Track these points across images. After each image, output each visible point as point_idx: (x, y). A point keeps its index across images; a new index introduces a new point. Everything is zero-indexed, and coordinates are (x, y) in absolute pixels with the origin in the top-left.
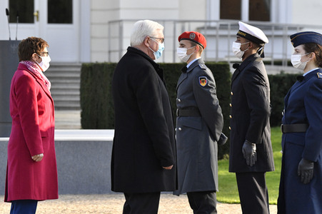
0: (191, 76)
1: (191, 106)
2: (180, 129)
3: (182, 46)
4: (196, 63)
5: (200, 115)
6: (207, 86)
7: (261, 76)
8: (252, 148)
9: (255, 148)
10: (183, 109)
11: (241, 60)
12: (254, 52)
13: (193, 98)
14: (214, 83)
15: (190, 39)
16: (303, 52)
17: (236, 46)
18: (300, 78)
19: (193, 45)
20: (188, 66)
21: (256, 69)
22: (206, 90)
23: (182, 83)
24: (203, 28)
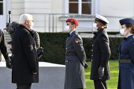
0: (72, 38)
1: (72, 52)
2: (67, 61)
3: (68, 25)
4: (74, 32)
5: (77, 55)
7: (106, 37)
8: (102, 69)
9: (103, 70)
10: (68, 52)
11: (97, 31)
12: (103, 27)
13: (73, 48)
14: (82, 41)
15: (71, 22)
17: (95, 25)
18: (125, 39)
19: (72, 24)
20: (70, 34)
21: (104, 35)
22: (78, 44)
23: (68, 41)
24: (62, 17)
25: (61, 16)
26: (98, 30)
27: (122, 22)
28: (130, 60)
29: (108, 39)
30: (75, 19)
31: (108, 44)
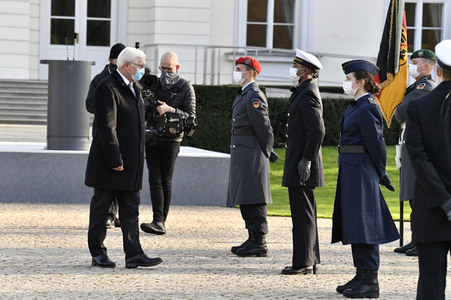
0: (246, 98)
1: (245, 127)
2: (234, 146)
3: (238, 70)
4: (251, 87)
5: (254, 134)
6: (259, 108)
7: (316, 98)
8: (307, 165)
9: (309, 166)
10: (238, 128)
12: (310, 77)
13: (247, 118)
14: (267, 105)
15: (244, 64)
16: (354, 79)
17: (293, 72)
18: (352, 102)
19: (248, 70)
20: (243, 89)
22: (259, 111)
23: (237, 104)
24: (232, 54)
25: (230, 50)
26: (300, 81)
27: (348, 68)
28: (362, 147)
29: (321, 101)
30: (254, 58)
31: (320, 112)
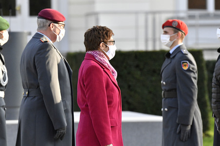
4: (179, 49)
6: (189, 70)
10: (168, 91)
14: (196, 67)
15: (172, 27)
20: (171, 52)
22: (188, 73)
